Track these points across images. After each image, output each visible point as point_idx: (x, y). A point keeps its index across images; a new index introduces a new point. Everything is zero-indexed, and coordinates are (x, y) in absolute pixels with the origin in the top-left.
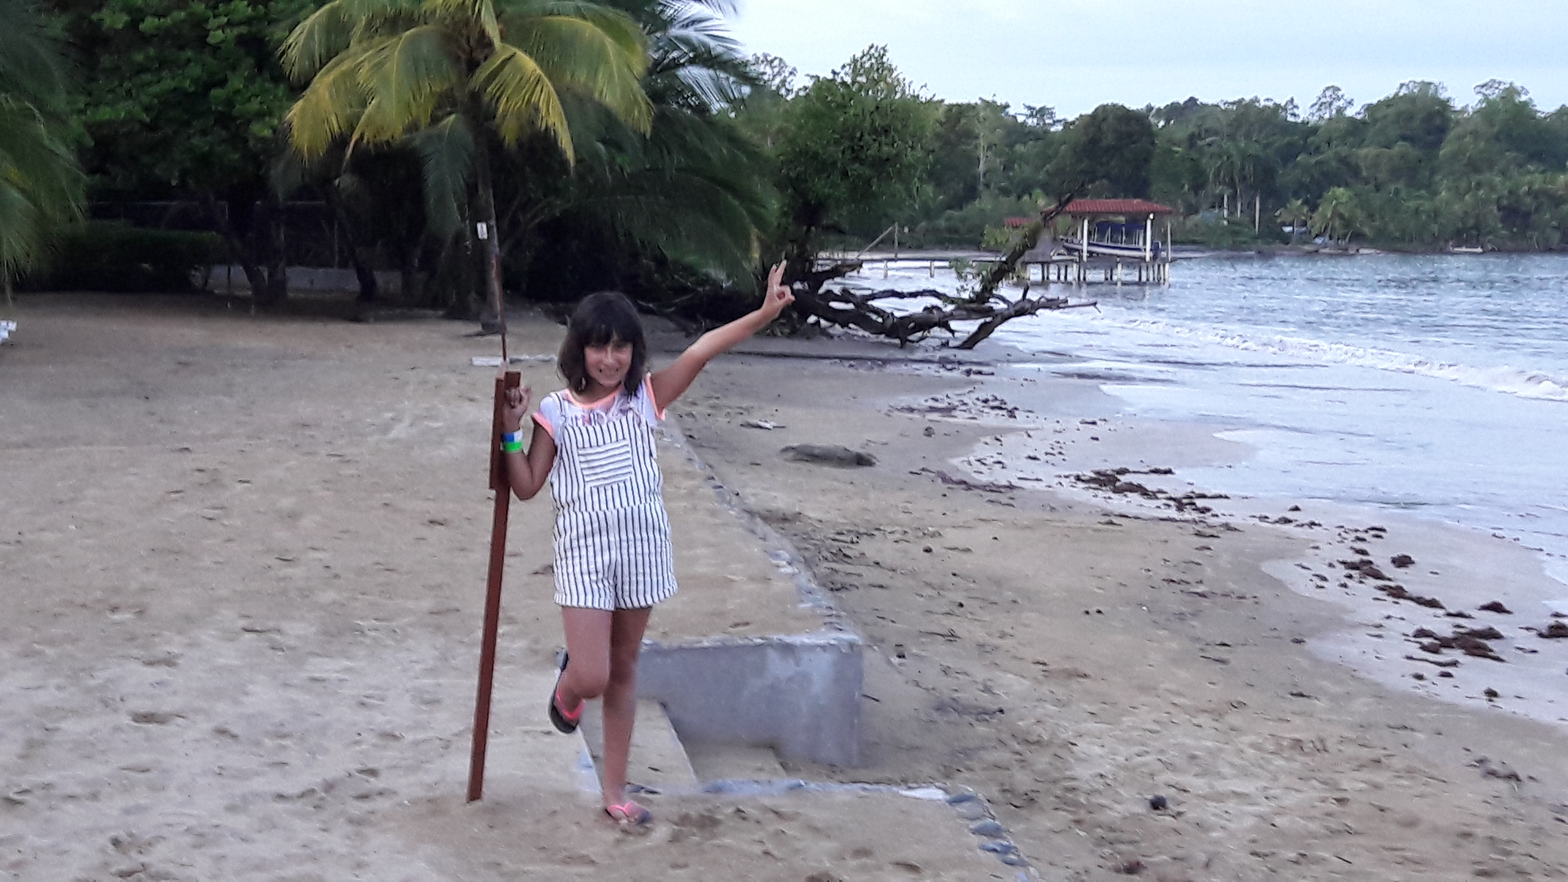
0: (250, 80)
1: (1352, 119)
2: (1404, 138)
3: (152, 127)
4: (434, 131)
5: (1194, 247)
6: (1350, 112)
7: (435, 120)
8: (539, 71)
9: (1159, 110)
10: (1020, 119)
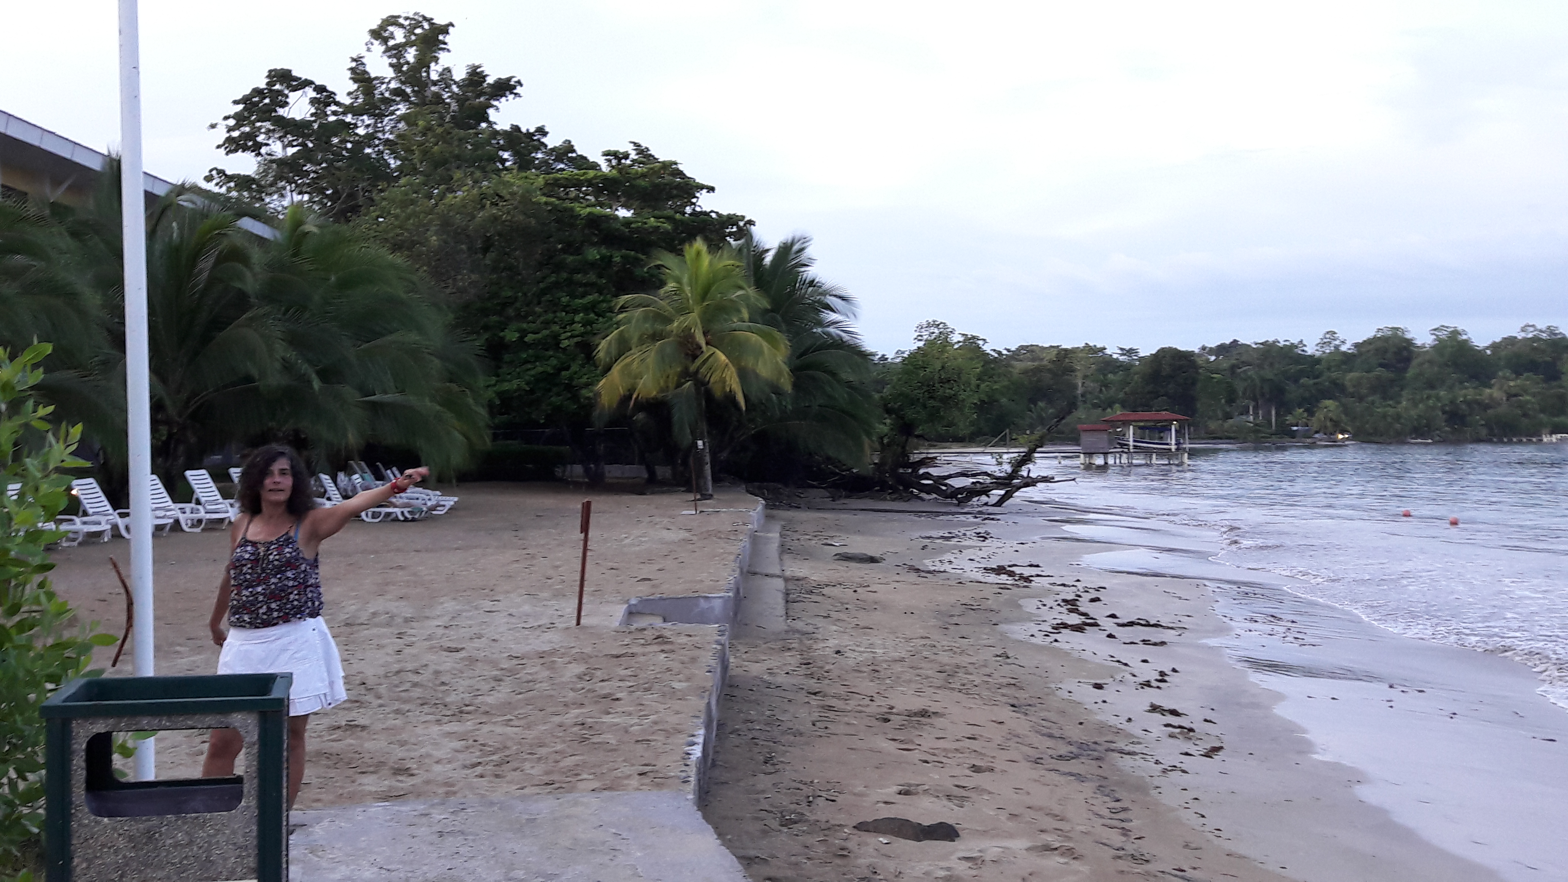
0: (582, 366)
1: (1344, 353)
2: (1381, 365)
3: (532, 392)
4: (679, 390)
5: (1228, 441)
6: (1344, 348)
7: (679, 385)
8: (727, 361)
9: (1211, 348)
10: (1115, 356)
